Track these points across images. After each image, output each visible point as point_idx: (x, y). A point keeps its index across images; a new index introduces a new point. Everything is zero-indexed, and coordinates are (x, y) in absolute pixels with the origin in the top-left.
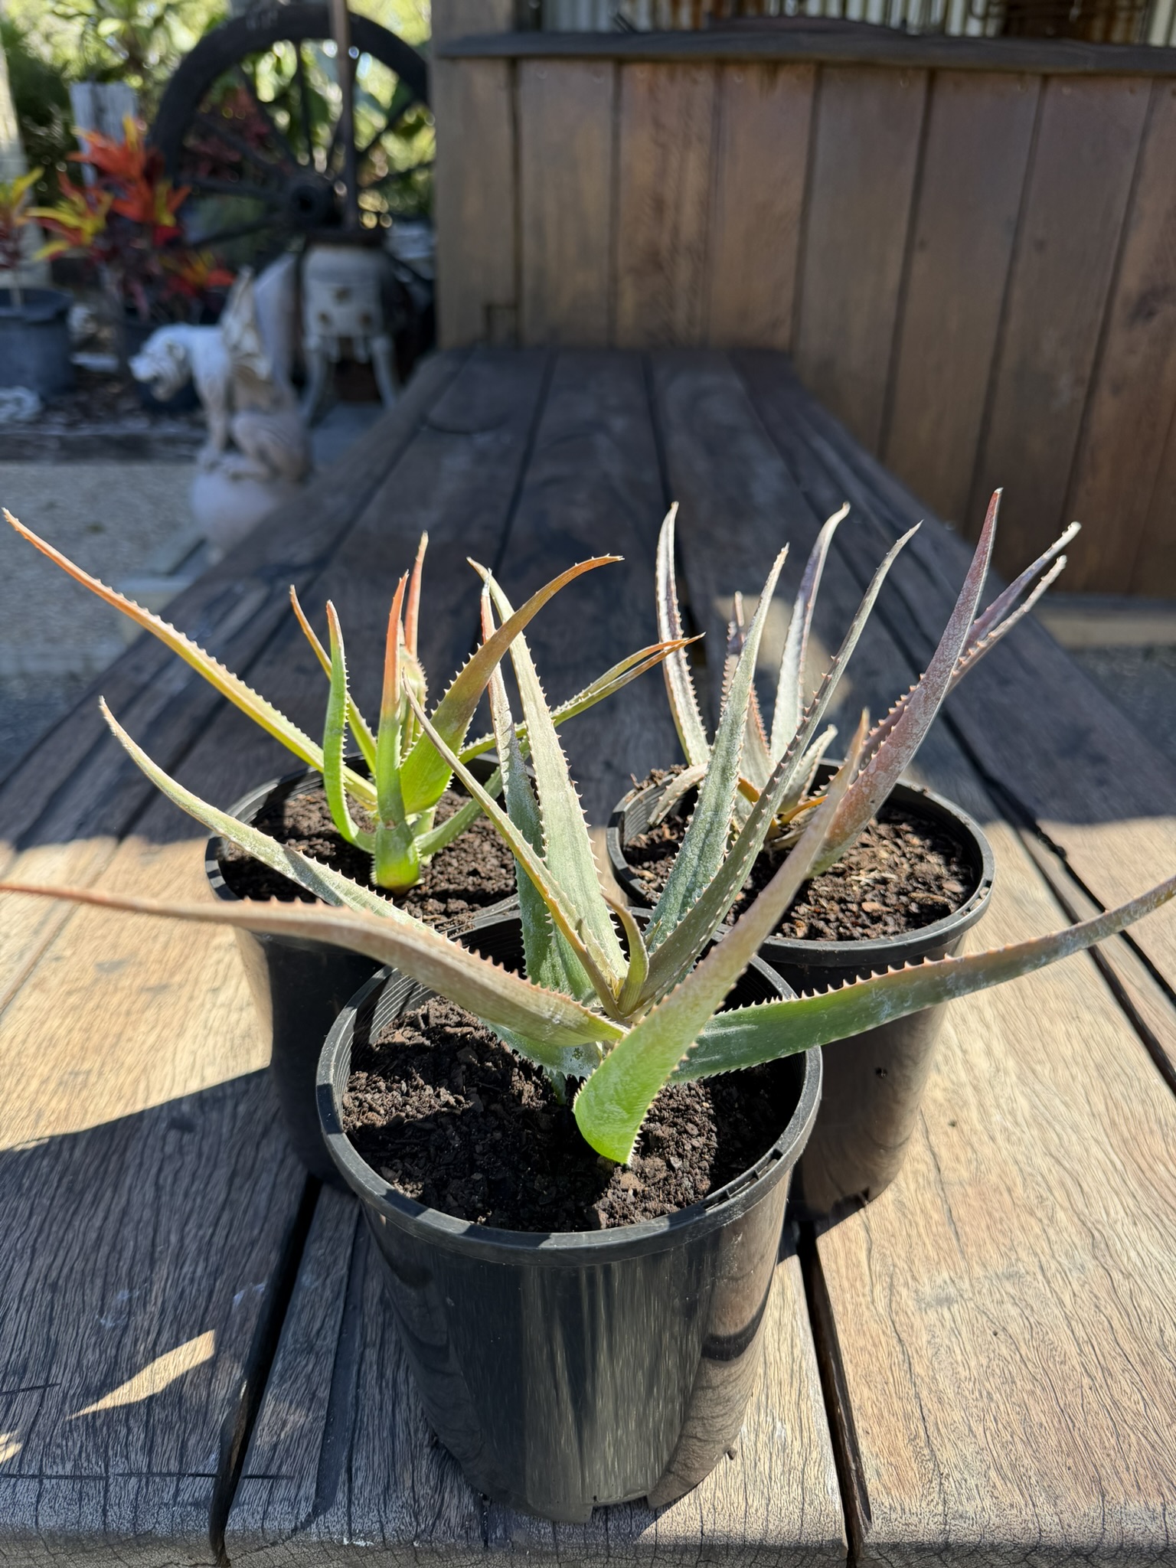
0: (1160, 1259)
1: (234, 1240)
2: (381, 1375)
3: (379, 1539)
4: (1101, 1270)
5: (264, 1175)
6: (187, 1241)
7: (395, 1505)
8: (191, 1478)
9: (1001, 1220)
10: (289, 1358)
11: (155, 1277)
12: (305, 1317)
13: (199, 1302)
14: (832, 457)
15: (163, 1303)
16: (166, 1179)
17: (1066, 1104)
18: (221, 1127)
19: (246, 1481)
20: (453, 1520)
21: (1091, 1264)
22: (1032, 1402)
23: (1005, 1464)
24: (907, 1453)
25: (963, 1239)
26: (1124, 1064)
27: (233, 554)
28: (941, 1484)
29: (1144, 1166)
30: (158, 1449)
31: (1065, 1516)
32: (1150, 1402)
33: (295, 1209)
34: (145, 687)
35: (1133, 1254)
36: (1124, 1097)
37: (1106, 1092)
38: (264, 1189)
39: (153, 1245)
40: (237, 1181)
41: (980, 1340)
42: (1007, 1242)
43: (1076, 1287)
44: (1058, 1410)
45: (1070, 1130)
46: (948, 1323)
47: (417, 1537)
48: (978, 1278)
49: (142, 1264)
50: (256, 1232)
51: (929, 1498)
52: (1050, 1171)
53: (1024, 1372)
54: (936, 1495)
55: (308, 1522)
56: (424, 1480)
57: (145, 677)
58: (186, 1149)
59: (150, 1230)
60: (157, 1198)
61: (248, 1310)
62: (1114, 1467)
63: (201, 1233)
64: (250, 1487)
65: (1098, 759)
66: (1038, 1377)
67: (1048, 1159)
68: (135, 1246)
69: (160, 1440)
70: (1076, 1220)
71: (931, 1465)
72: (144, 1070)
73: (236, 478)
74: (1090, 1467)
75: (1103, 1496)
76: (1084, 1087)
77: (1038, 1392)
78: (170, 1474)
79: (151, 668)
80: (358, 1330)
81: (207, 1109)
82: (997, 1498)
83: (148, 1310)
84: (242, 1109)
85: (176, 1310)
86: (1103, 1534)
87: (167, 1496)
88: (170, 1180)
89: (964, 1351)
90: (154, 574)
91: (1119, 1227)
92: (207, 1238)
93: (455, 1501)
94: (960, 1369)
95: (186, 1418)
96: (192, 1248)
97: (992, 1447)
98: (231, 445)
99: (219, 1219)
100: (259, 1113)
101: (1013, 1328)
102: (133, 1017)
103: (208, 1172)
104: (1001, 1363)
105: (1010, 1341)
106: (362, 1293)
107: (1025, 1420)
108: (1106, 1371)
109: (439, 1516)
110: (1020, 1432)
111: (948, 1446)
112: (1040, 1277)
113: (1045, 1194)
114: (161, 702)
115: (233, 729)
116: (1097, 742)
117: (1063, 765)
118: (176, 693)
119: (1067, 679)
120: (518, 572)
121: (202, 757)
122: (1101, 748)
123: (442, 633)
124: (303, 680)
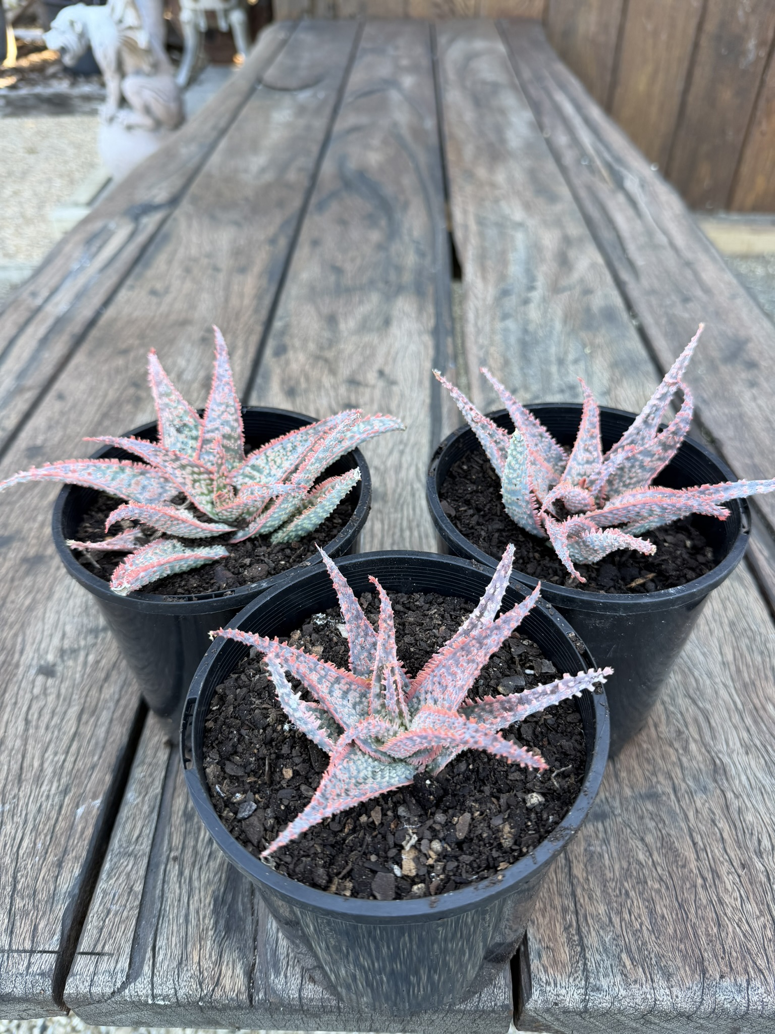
0: (764, 782)
1: (80, 764)
2: (181, 873)
3: (174, 1000)
4: (718, 791)
5: (105, 712)
6: (46, 765)
7: (185, 976)
8: (39, 955)
9: (648, 750)
10: (115, 860)
11: (21, 794)
12: (128, 826)
13: (51, 815)
14: (569, 109)
15: (26, 814)
16: (33, 715)
17: (704, 654)
18: (75, 673)
19: (79, 957)
20: (227, 987)
21: (711, 785)
22: (658, 897)
23: (634, 948)
24: (563, 939)
25: (618, 766)
26: (750, 620)
28: (585, 964)
29: (759, 705)
30: (17, 931)
31: (674, 989)
32: (745, 898)
33: (125, 739)
34: (39, 309)
35: (744, 778)
36: (748, 649)
37: (735, 644)
38: (103, 724)
39: (21, 768)
40: (85, 717)
41: (623, 848)
42: (650, 768)
43: (699, 804)
44: (676, 905)
45: (705, 677)
46: (601, 835)
47: (201, 999)
48: (626, 799)
49: (13, 785)
50: (96, 758)
51: (576, 975)
52: (687, 709)
53: (655, 874)
54: (580, 972)
55: (124, 985)
56: (207, 956)
57: (39, 301)
58: (49, 691)
59: (20, 756)
60: (26, 730)
61: (87, 821)
62: (714, 950)
63: (56, 759)
64: (82, 962)
65: (752, 365)
66: (664, 878)
67: (688, 701)
68: (9, 770)
69: (18, 924)
70: (703, 750)
71: (579, 949)
72: (22, 626)
73: (129, 128)
74: (697, 951)
75: (704, 974)
76: (719, 641)
77: (663, 890)
78: (25, 951)
79: (45, 293)
80: (166, 837)
81: (66, 658)
82: (625, 975)
83: (15, 819)
84: (91, 658)
85: (35, 821)
86: (701, 1002)
87: (22, 968)
88: (36, 716)
89: (611, 857)
90: (76, 205)
91: (735, 756)
92: (60, 763)
93: (230, 973)
94: (607, 872)
95: (38, 906)
96: (49, 770)
97: (625, 934)
98: (123, 102)
99: (69, 747)
100: (104, 662)
101: (649, 839)
102: (16, 583)
103: (64, 709)
104: (638, 867)
105: (645, 849)
106: (171, 806)
107: (652, 912)
108: (715, 874)
109: (217, 985)
110: (647, 923)
111: (593, 933)
112: (673, 797)
113: (684, 729)
114: (50, 322)
115: (100, 343)
116: (752, 351)
117: (725, 369)
118: (62, 314)
119: (733, 297)
120: (321, 207)
121: (77, 368)
122: (755, 355)
123: (261, 259)
124: (154, 300)
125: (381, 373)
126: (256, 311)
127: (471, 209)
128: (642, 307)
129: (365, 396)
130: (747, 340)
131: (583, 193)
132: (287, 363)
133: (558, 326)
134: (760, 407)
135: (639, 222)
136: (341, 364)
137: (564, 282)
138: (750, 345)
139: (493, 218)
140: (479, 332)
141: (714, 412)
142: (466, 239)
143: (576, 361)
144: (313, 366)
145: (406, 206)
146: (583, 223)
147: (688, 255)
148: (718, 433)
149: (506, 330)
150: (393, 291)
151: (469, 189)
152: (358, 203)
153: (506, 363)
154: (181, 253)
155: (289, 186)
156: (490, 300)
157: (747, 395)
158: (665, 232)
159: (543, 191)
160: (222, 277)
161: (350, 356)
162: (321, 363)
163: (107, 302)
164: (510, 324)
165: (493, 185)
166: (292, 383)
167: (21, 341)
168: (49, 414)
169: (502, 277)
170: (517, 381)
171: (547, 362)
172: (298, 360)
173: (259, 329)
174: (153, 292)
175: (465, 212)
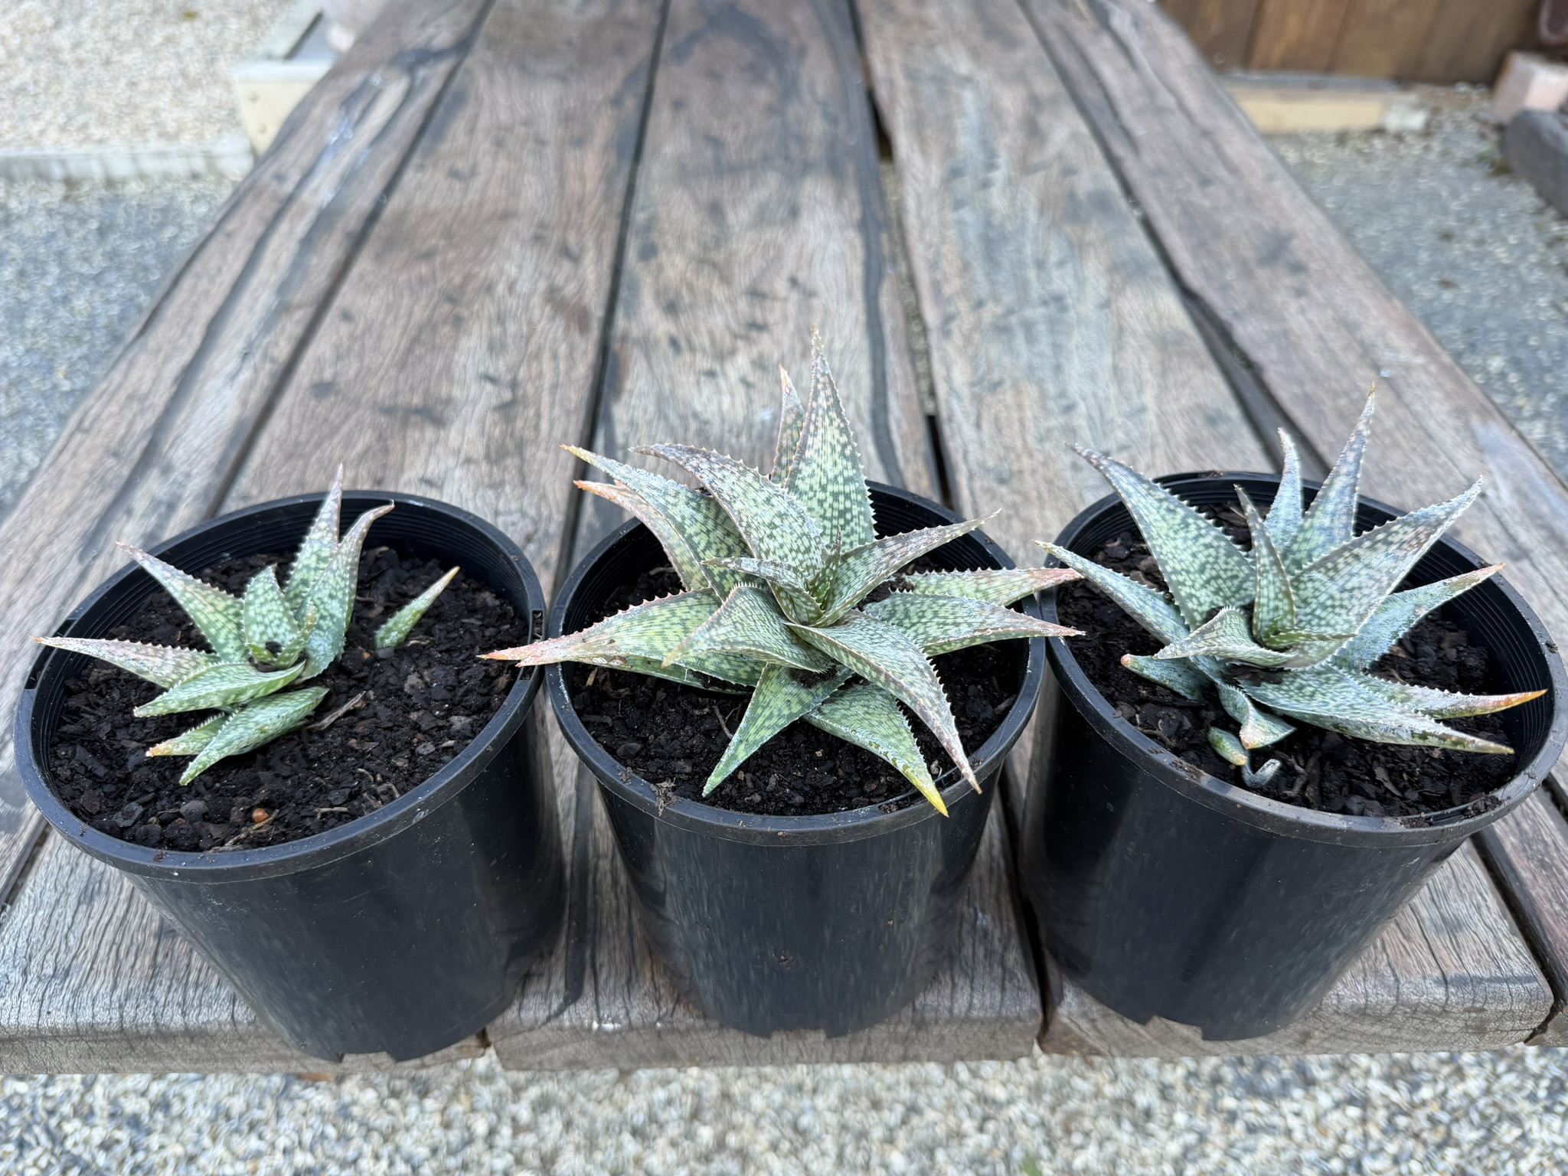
3: (625, 1022)
7: (638, 993)
27: (364, 40)
34: (290, 199)
47: (659, 1019)
55: (561, 1011)
57: (289, 187)
65: (1298, 268)
79: (294, 177)
90: (270, 57)
109: (678, 1002)
114: (310, 216)
115: (390, 244)
116: (1298, 249)
117: (1262, 274)
118: (325, 205)
119: (1270, 178)
120: (681, 53)
121: (362, 277)
122: (1301, 255)
123: (603, 128)
124: (457, 186)
125: (794, 282)
126: (607, 198)
127: (895, 56)
128: (1145, 190)
129: (773, 314)
130: (1290, 236)
131: (1053, 36)
132: (660, 269)
133: (1032, 217)
134: (1310, 322)
135: (1133, 76)
136: (736, 271)
137: (1035, 159)
138: (1295, 243)
139: (927, 70)
140: (924, 225)
141: (1250, 329)
142: (893, 99)
143: (1061, 264)
144: (698, 272)
145: (802, 52)
146: (1056, 76)
147: (1205, 121)
148: (1258, 355)
149: (961, 223)
150: (797, 170)
151: (890, 29)
152: (732, 48)
153: (966, 267)
154: (485, 119)
155: (629, 24)
156: (934, 182)
157: (1293, 306)
158: (1172, 90)
159: (997, 33)
160: (550, 152)
161: (748, 258)
162: (707, 270)
163: (389, 189)
164: (967, 214)
165: (924, 24)
166: (671, 295)
167: (274, 242)
168: (334, 338)
169: (950, 151)
170: (983, 289)
171: (1020, 264)
172: (675, 265)
173: (614, 223)
174: (454, 174)
175: (887, 61)
